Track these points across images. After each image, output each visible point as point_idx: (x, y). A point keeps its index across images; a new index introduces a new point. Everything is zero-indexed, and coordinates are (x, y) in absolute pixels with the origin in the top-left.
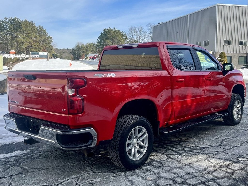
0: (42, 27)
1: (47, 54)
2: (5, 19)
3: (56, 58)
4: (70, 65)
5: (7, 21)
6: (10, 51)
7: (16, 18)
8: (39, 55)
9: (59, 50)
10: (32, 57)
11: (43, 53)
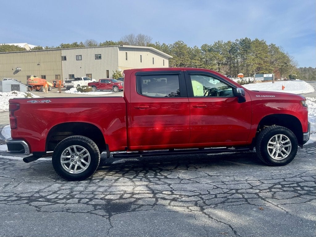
0: (275, 45)
1: (273, 75)
2: (236, 41)
3: (293, 80)
4: (283, 88)
5: (238, 43)
6: (238, 75)
7: (246, 38)
8: (263, 78)
9: (313, 69)
10: (256, 80)
11: (268, 75)
